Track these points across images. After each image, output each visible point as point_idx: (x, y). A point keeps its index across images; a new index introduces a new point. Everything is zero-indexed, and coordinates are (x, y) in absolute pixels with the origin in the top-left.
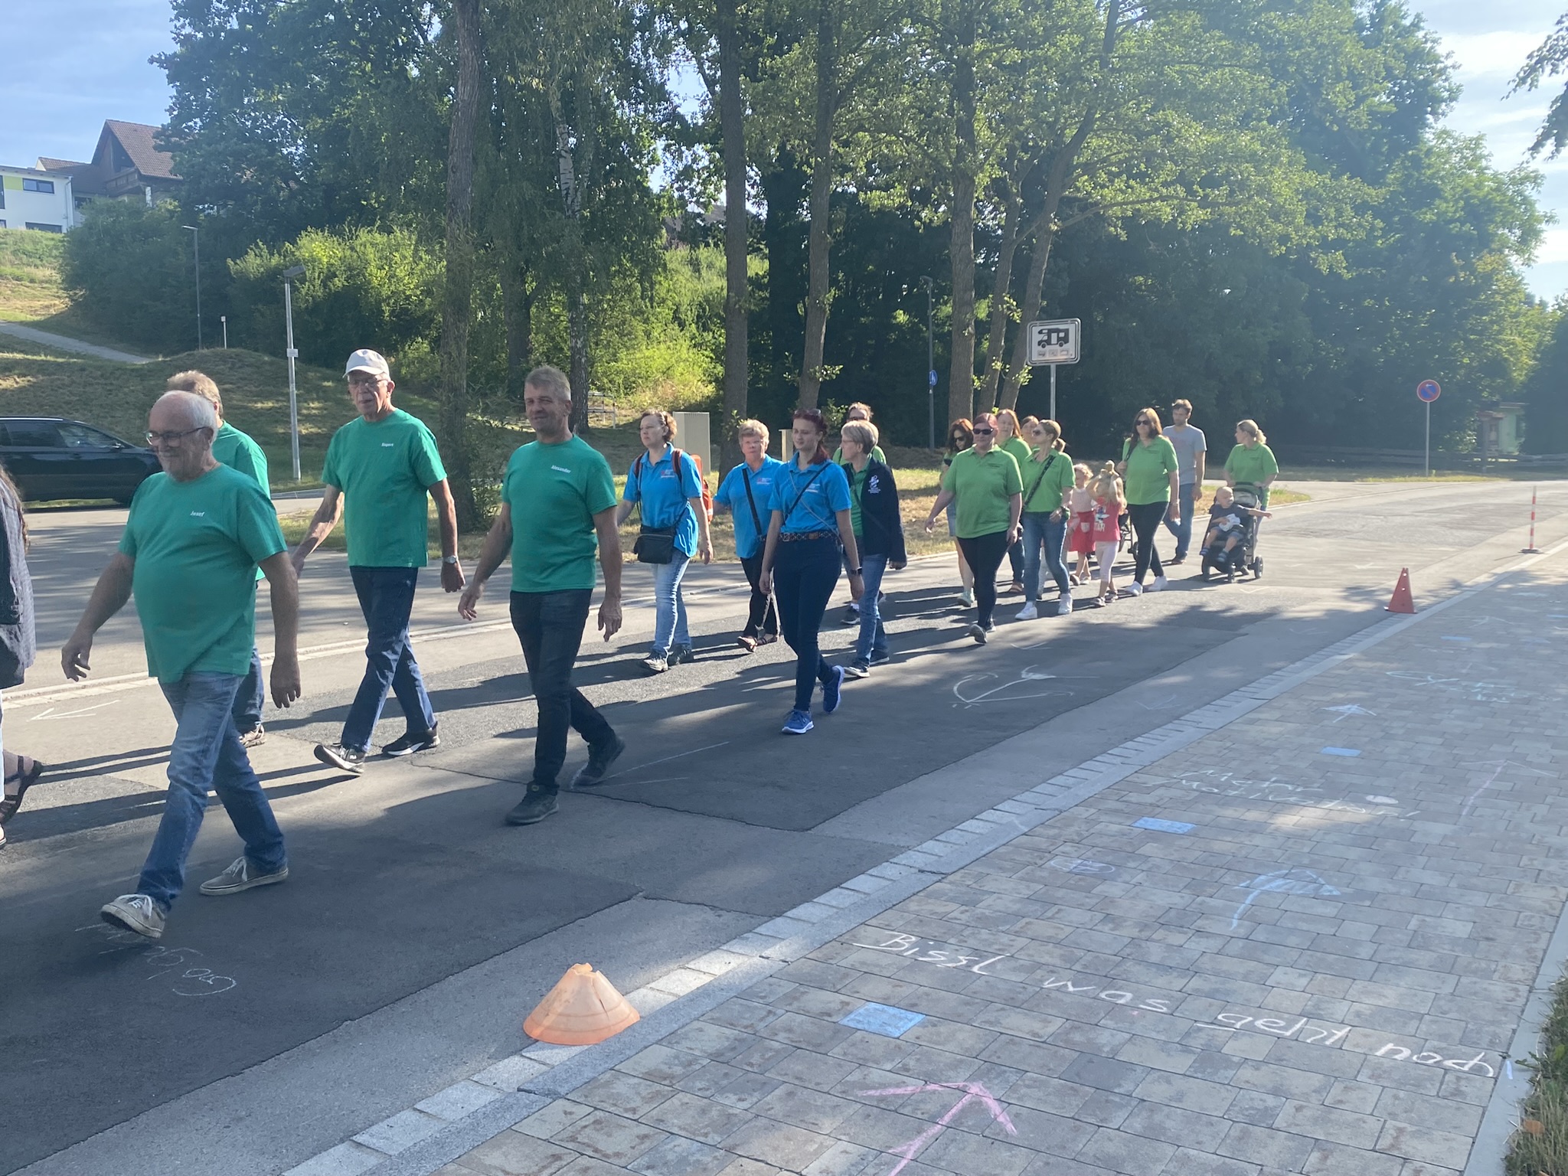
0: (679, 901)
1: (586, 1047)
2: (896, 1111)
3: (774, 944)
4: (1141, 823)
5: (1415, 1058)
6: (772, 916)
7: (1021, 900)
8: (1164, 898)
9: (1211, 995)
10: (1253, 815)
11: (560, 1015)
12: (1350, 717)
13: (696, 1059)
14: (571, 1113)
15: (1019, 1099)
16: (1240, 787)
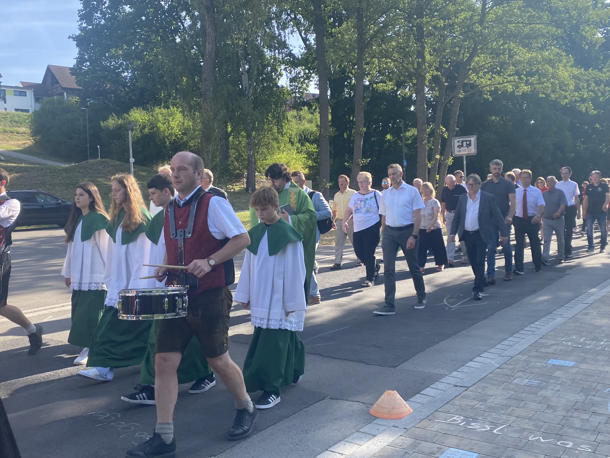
0: (347, 400)
4: (550, 362)
7: (506, 399)
8: (574, 397)
16: (591, 344)
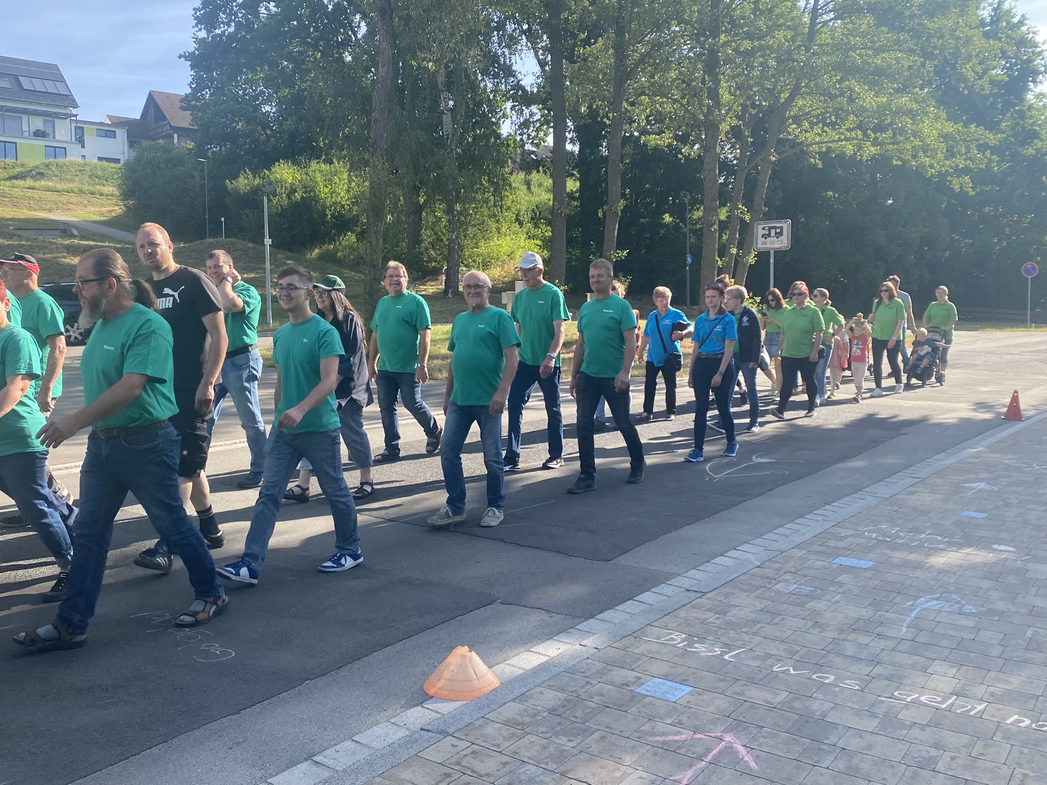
0: (524, 606)
1: (465, 702)
2: (674, 751)
3: (589, 637)
5: (1033, 726)
6: (586, 619)
7: (757, 611)
8: (854, 612)
10: (913, 557)
11: (448, 680)
12: (980, 491)
13: (539, 712)
14: (456, 746)
15: (758, 745)
16: (905, 537)
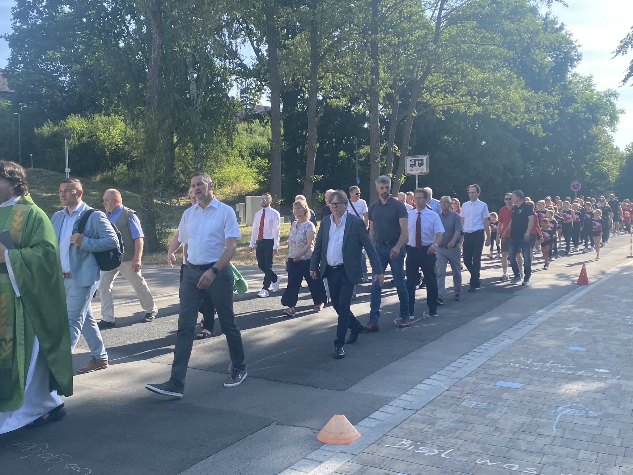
0: (293, 426)
4: (497, 384)
7: (454, 422)
9: (554, 465)
12: (576, 332)
16: (537, 366)
